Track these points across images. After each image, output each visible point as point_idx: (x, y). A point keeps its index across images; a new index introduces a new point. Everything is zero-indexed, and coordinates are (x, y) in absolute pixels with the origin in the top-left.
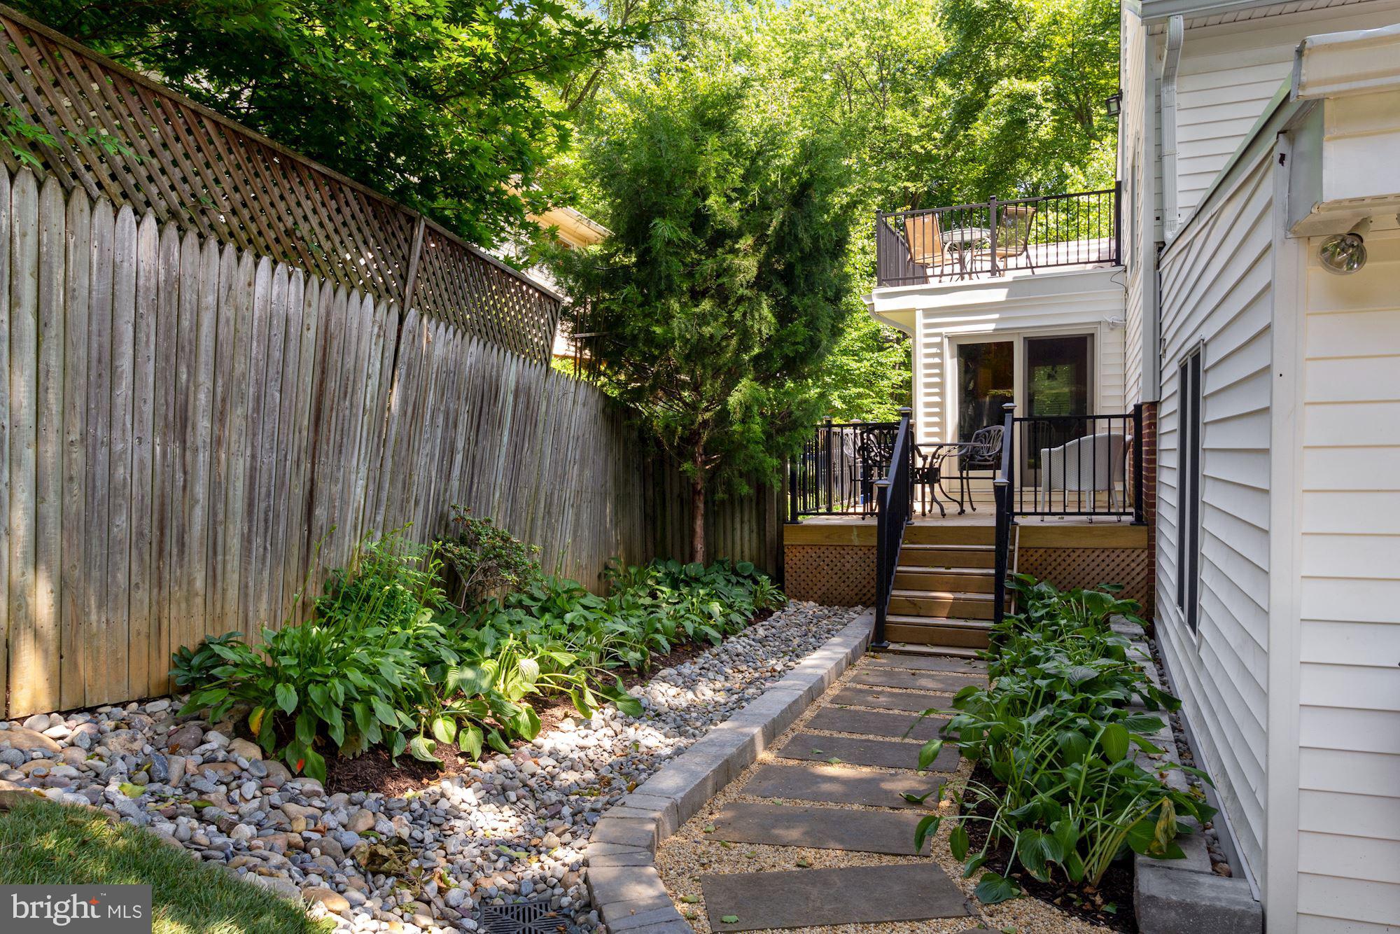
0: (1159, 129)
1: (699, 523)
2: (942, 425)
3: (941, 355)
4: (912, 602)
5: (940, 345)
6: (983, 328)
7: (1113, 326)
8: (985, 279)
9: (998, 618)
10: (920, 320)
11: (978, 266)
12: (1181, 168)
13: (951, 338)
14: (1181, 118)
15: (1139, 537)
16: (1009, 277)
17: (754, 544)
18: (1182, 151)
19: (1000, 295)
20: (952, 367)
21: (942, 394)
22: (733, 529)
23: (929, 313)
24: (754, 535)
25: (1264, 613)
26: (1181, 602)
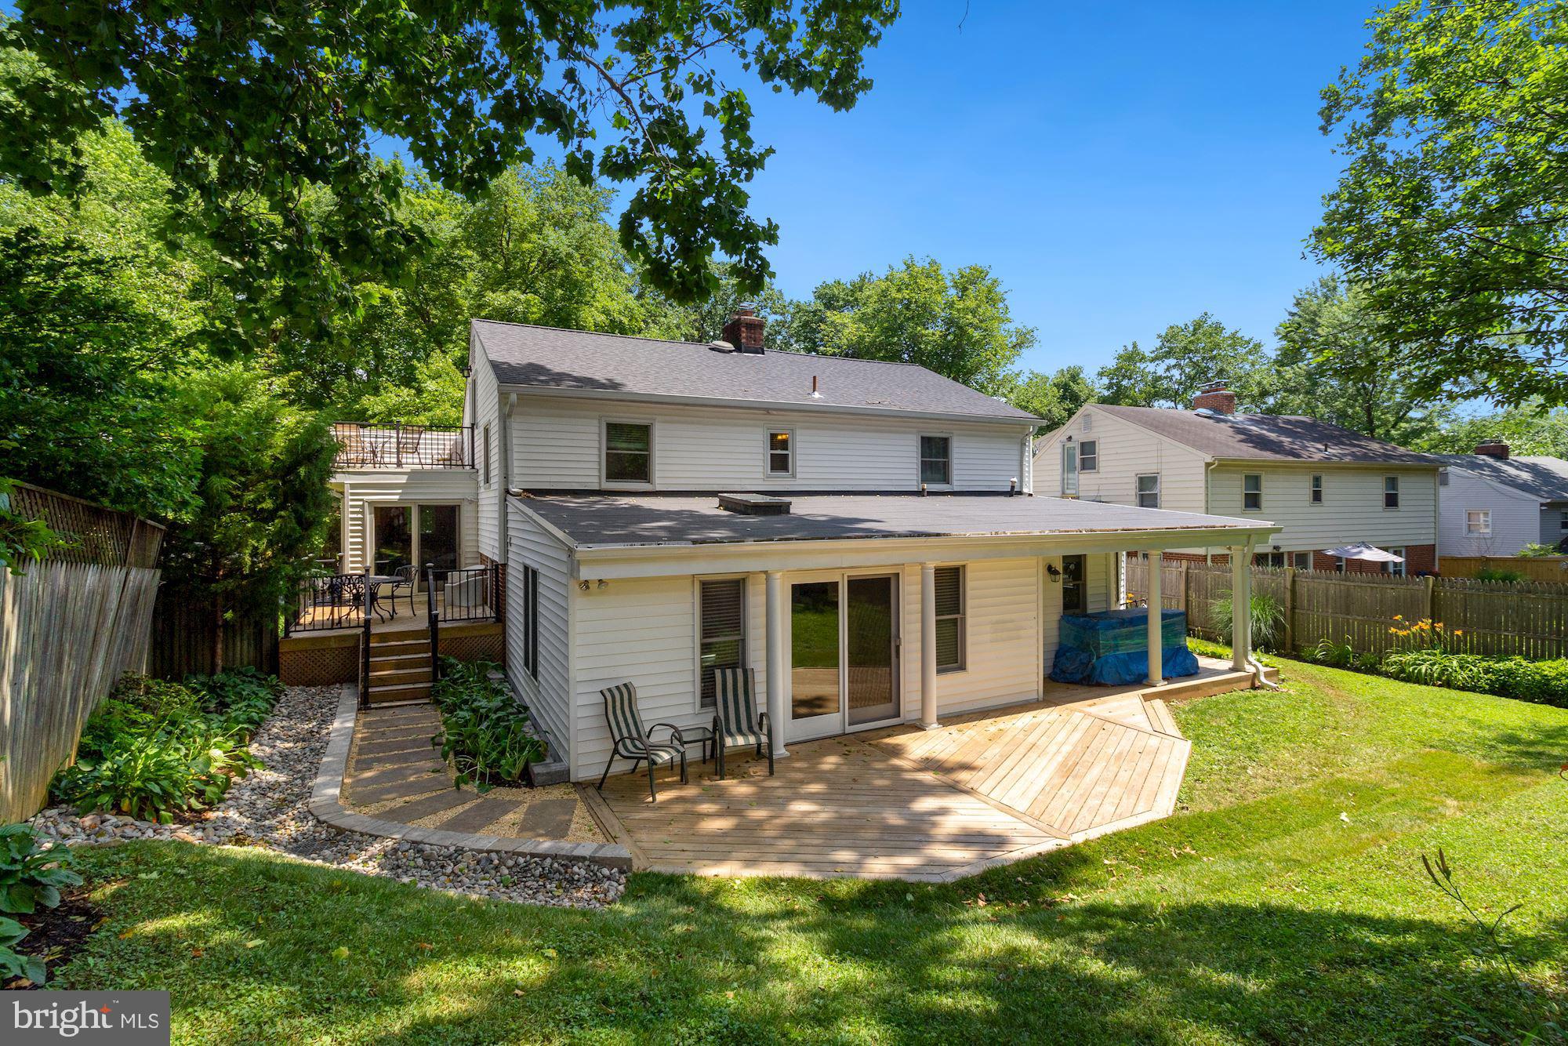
0: (505, 437)
1: (220, 646)
2: (363, 556)
3: (363, 513)
4: (380, 678)
5: (362, 507)
6: (393, 497)
7: (471, 502)
8: (393, 468)
9: (435, 679)
10: (348, 491)
11: (387, 460)
12: (516, 456)
13: (370, 503)
14: (515, 434)
15: (498, 629)
16: (407, 468)
17: (252, 653)
18: (516, 448)
19: (403, 479)
20: (370, 519)
21: (363, 537)
22: (234, 644)
23: (353, 486)
24: (252, 649)
25: (567, 681)
26: (526, 664)
